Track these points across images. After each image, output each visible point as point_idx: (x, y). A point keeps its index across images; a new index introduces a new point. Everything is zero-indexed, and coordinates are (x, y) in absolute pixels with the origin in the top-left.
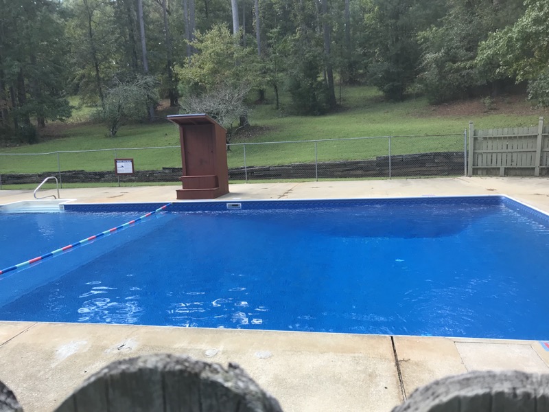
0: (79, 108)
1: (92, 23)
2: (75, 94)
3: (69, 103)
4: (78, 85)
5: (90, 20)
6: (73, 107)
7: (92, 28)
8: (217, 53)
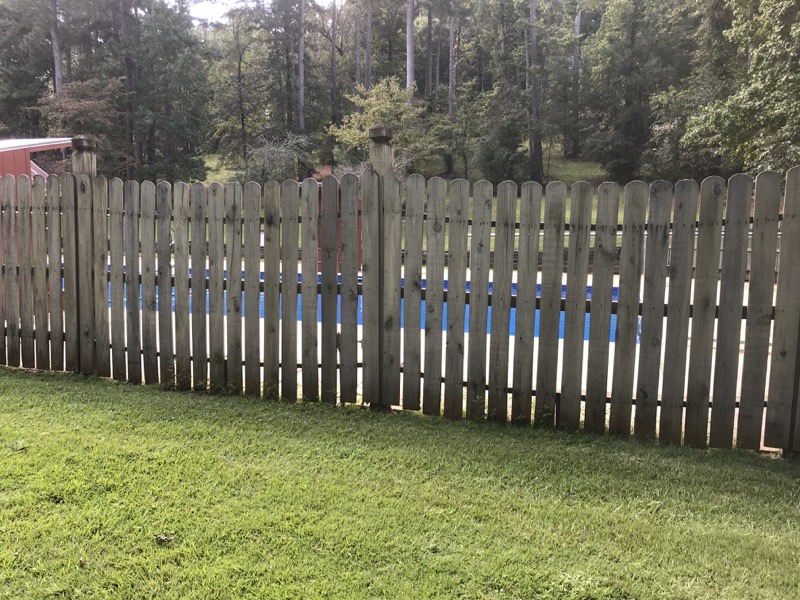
0: (217, 170)
1: (242, 64)
2: (214, 153)
3: (204, 163)
4: (218, 140)
5: (241, 60)
6: (209, 169)
7: (242, 70)
8: (382, 112)
